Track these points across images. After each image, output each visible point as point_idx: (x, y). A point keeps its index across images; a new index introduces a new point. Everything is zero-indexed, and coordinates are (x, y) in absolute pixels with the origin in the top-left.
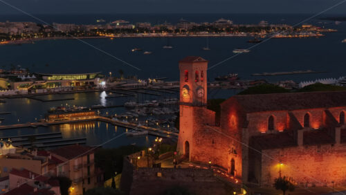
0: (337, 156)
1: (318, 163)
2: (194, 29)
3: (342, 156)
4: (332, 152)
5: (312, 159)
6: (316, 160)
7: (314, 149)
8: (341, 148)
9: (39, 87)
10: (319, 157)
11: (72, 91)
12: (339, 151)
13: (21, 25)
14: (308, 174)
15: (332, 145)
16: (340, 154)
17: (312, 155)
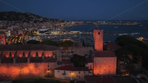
0: (15, 67)
1: (8, 69)
2: (112, 23)
3: (17, 67)
4: (13, 66)
5: (5, 67)
6: (7, 68)
7: (5, 64)
8: (16, 65)
9: (68, 33)
10: (8, 67)
11: (74, 34)
12: (15, 65)
13: (81, 22)
14: (4, 72)
15: (13, 63)
16: (16, 66)
17: (5, 66)
